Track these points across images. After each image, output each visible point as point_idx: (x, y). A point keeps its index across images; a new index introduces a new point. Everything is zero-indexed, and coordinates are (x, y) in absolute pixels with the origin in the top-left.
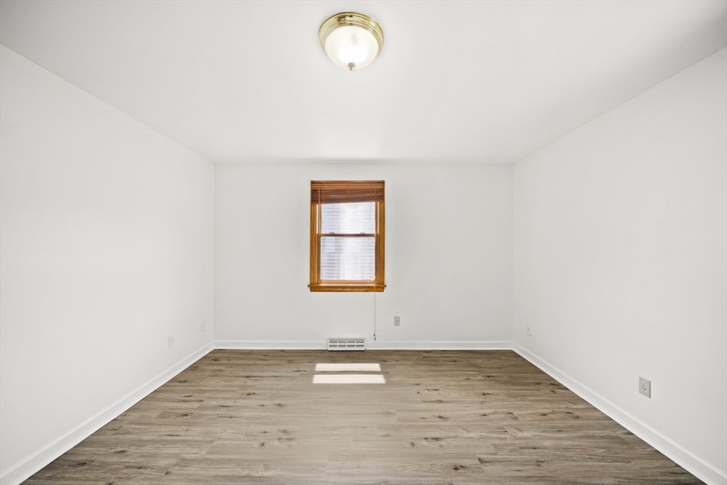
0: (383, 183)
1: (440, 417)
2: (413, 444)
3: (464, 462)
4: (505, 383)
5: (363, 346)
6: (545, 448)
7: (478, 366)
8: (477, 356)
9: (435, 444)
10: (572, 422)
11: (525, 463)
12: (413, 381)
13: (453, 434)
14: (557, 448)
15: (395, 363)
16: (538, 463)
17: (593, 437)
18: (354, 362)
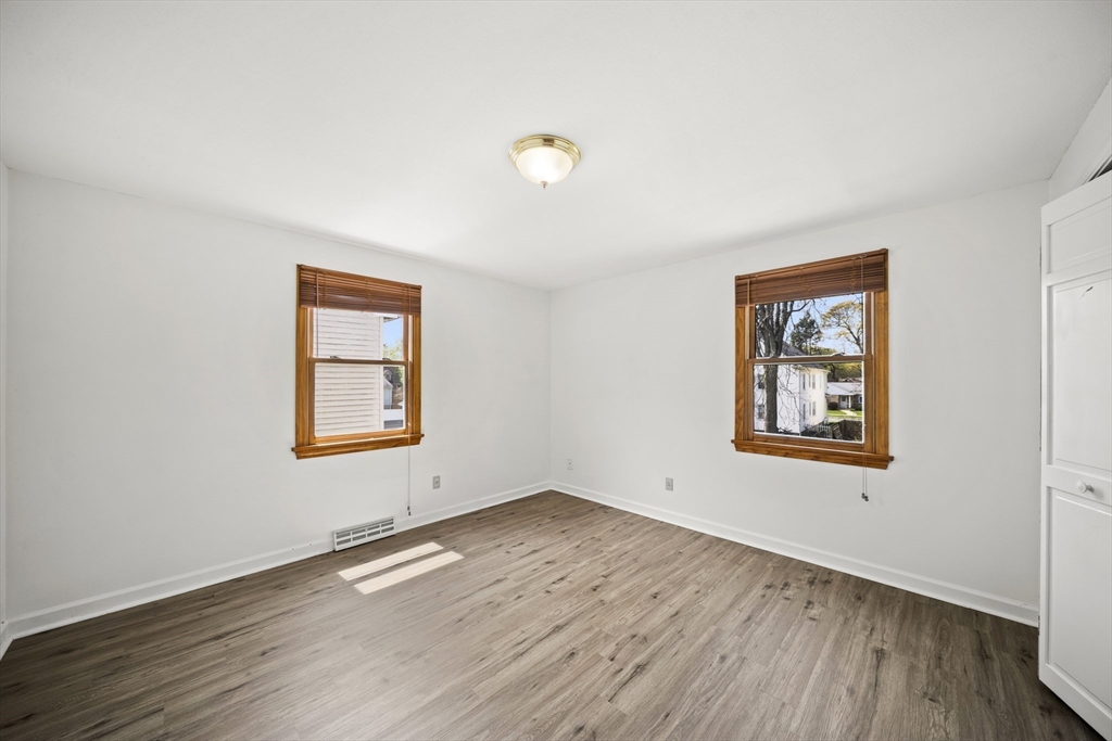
0: (419, 288)
1: (548, 563)
2: (548, 592)
3: (596, 583)
4: (569, 518)
5: (392, 528)
6: (631, 550)
7: (536, 512)
8: (527, 503)
9: (564, 583)
10: (631, 528)
11: (628, 565)
12: (491, 544)
13: (570, 570)
14: (637, 547)
15: (451, 535)
16: (635, 560)
17: (648, 532)
18: (396, 552)
